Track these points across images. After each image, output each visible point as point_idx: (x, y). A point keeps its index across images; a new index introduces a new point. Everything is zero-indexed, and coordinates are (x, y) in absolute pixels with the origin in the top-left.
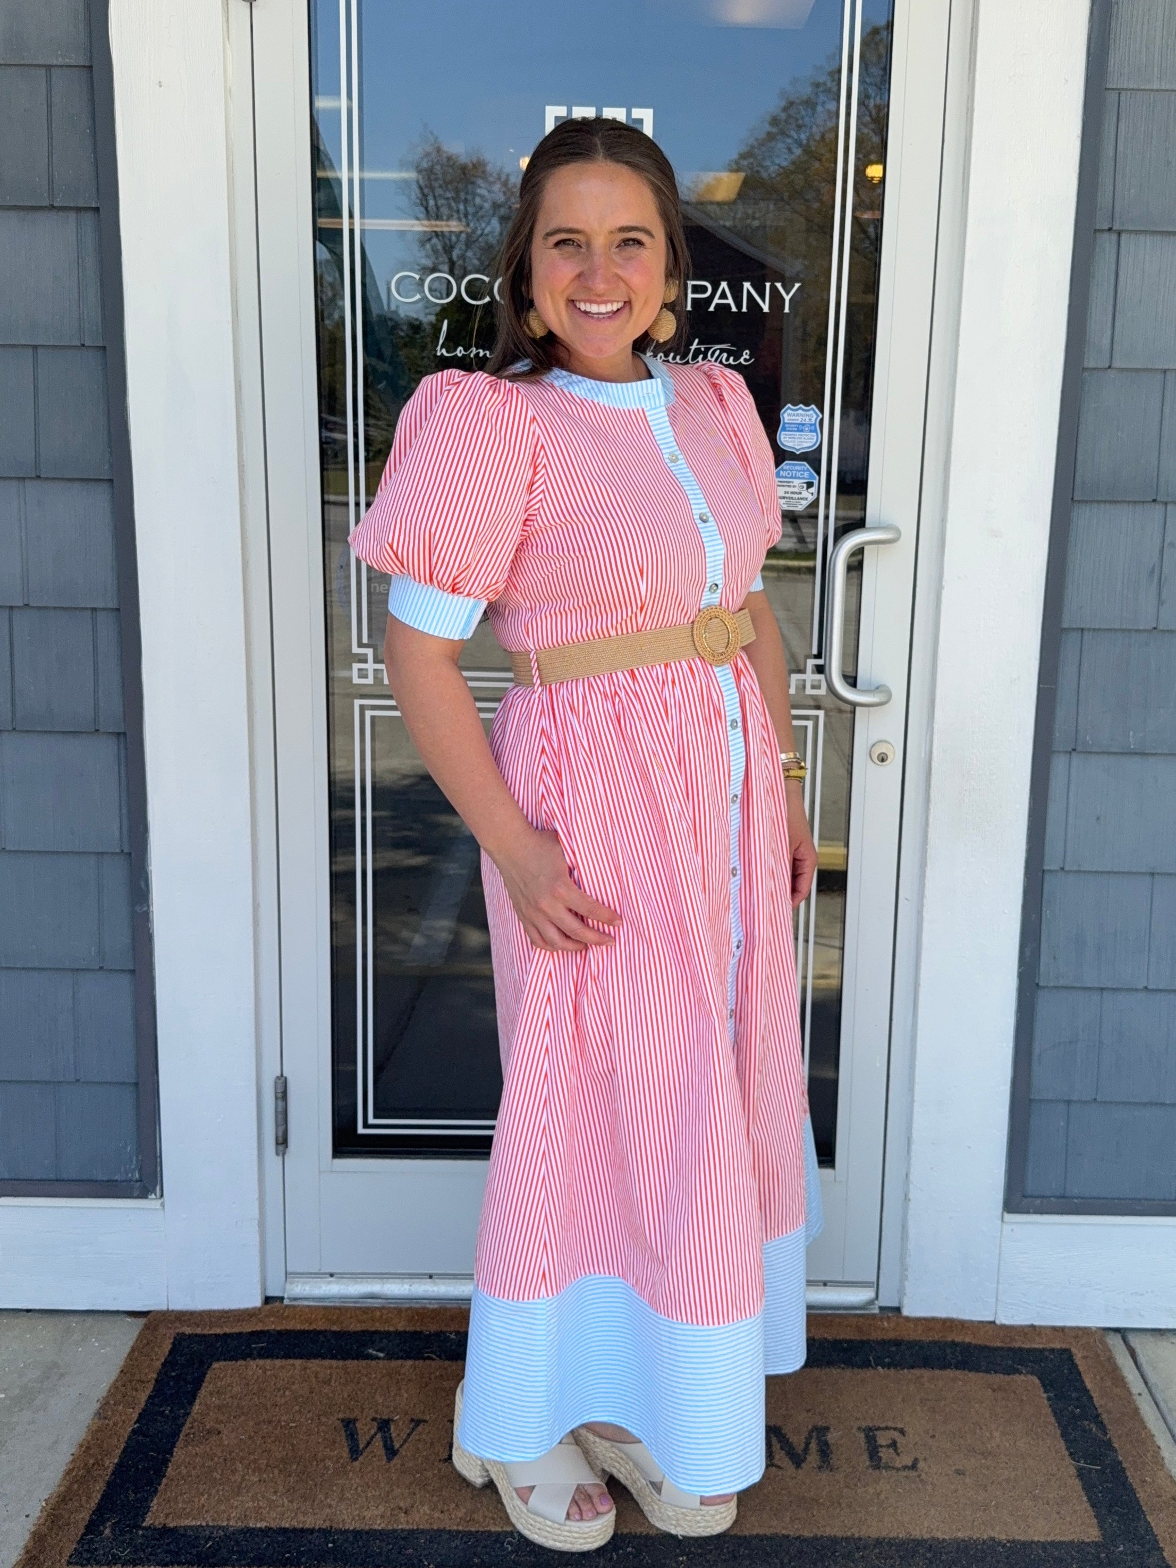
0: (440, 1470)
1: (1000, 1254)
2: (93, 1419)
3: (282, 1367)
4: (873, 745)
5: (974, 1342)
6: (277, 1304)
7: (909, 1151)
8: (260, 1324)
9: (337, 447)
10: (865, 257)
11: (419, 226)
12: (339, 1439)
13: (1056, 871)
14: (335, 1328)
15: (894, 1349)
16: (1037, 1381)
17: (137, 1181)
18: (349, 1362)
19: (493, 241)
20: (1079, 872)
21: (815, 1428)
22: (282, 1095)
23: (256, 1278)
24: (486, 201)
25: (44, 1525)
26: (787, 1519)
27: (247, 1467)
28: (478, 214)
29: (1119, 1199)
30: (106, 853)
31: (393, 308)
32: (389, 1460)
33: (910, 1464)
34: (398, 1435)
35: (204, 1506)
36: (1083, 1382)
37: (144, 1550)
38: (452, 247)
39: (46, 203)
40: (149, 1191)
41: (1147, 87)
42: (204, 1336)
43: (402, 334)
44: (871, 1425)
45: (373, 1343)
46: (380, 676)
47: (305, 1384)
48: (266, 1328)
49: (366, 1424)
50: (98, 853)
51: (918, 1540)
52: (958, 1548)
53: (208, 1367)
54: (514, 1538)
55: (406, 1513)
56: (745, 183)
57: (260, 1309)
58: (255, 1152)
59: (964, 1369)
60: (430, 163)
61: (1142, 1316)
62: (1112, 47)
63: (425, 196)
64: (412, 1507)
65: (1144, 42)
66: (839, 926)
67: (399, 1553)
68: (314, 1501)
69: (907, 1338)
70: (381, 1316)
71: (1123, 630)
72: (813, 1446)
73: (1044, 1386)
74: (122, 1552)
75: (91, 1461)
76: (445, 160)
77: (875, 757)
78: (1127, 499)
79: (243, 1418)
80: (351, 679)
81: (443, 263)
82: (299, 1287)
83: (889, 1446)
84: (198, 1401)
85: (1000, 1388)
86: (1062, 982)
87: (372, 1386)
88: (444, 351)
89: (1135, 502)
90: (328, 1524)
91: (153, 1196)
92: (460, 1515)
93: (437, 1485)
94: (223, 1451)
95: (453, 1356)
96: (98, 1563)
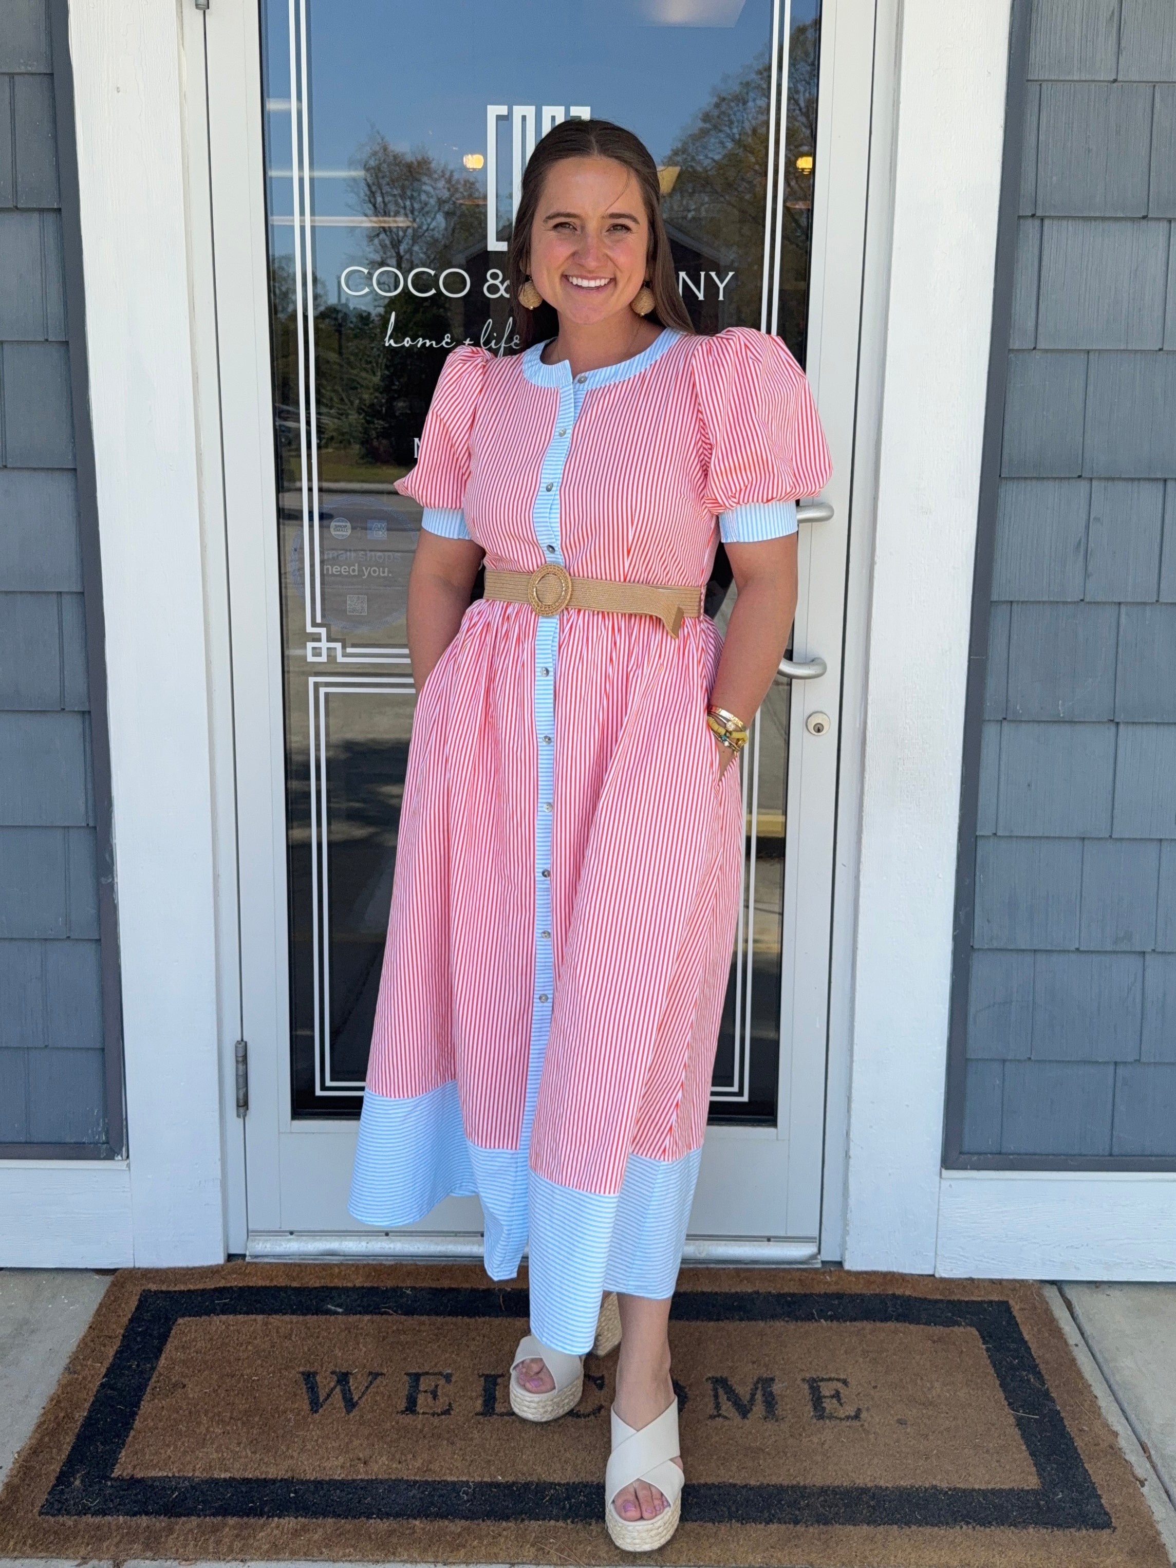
0: (397, 1423)
1: (938, 1210)
2: (63, 1374)
3: (245, 1322)
4: (810, 716)
5: (914, 1295)
6: (240, 1261)
7: (849, 1111)
8: (223, 1281)
9: (291, 435)
10: (797, 246)
11: (367, 223)
12: (299, 1392)
13: (988, 837)
14: (295, 1284)
15: (836, 1302)
16: (977, 1333)
17: (104, 1143)
18: (309, 1317)
19: (437, 235)
20: (1011, 837)
21: (760, 1380)
22: (243, 1058)
23: (220, 1236)
24: (432, 197)
25: (16, 1476)
26: (734, 1468)
27: (212, 1419)
28: (424, 210)
29: (1054, 1155)
30: (73, 827)
31: (343, 301)
32: (348, 1412)
33: (853, 1414)
34: (357, 1388)
35: (170, 1457)
36: (1021, 1334)
37: (112, 1501)
38: (400, 242)
39: (10, 205)
40: (115, 1153)
41: (1067, 78)
42: (169, 1292)
43: (352, 326)
44: (815, 1377)
45: (332, 1298)
46: (333, 654)
47: (266, 1339)
48: (228, 1285)
49: (326, 1378)
50: (64, 827)
51: (862, 1489)
52: (901, 1496)
53: (174, 1323)
54: (470, 1488)
55: (365, 1463)
56: (680, 176)
57: (222, 1266)
58: (217, 1114)
59: (905, 1322)
60: (377, 162)
61: (1077, 1269)
62: (1032, 41)
63: (373, 193)
64: (371, 1457)
65: (1064, 35)
66: (778, 891)
67: (359, 1502)
68: (276, 1453)
69: (848, 1291)
70: (340, 1273)
71: (1051, 602)
72: (759, 1396)
73: (983, 1338)
74: (91, 1503)
75: (62, 1415)
76: (392, 158)
77: (811, 728)
78: (1054, 476)
79: (206, 1372)
80: (305, 657)
81: (391, 257)
82: (261, 1244)
83: (832, 1397)
84: (163, 1356)
85: (939, 1340)
86: (995, 944)
87: (331, 1340)
88: (392, 342)
89: (1061, 479)
90: (289, 1474)
91: (119, 1157)
92: (417, 1465)
93: (395, 1436)
94: (188, 1404)
95: (409, 1311)
96: (68, 1513)
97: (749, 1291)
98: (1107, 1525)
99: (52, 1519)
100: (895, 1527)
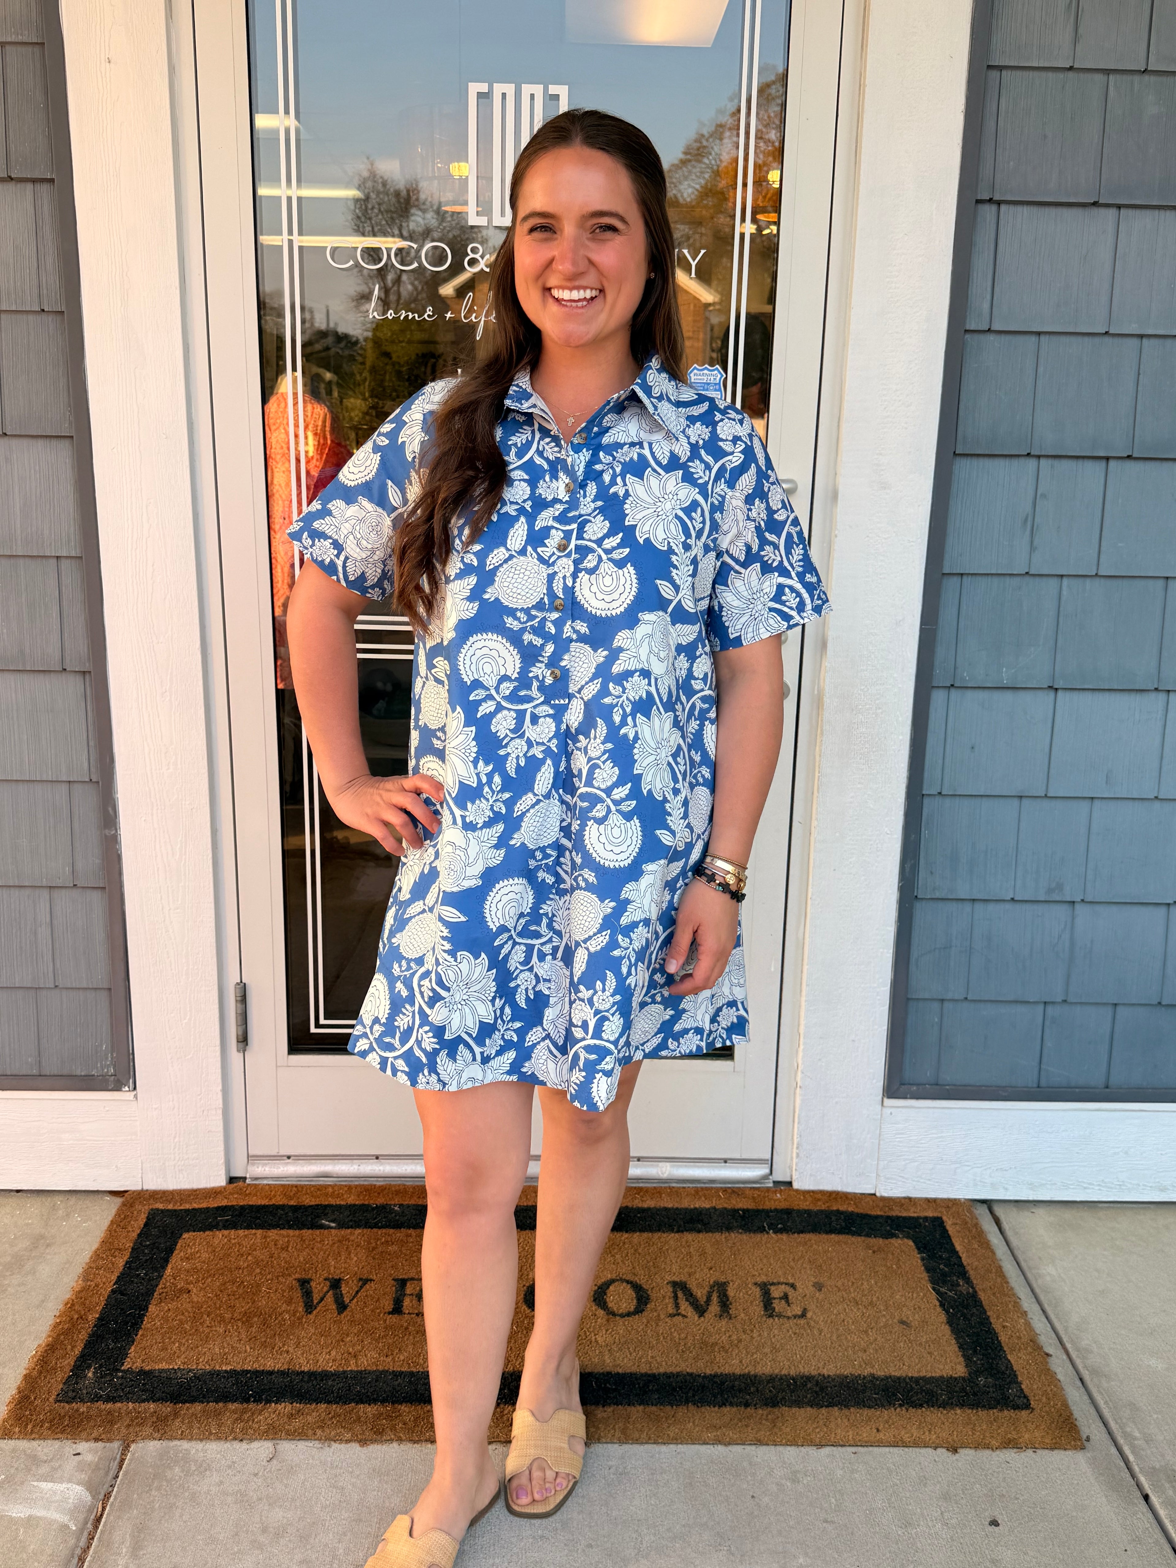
1: (880, 1135)
2: (77, 1283)
3: (246, 1236)
5: (856, 1210)
6: (241, 1184)
8: (226, 1201)
12: (295, 1296)
13: (934, 795)
14: (292, 1203)
15: (785, 1216)
16: (912, 1244)
17: (111, 1076)
18: (304, 1231)
20: (954, 795)
21: (716, 1283)
22: (243, 999)
23: (222, 1161)
25: (33, 1369)
26: (691, 1360)
27: (214, 1320)
30: (77, 782)
32: (340, 1313)
33: (800, 1313)
34: (348, 1292)
35: (175, 1353)
36: (953, 1245)
37: (122, 1390)
40: (123, 1084)
42: (175, 1211)
44: (766, 1281)
45: (326, 1215)
47: (265, 1250)
48: (230, 1204)
49: (320, 1284)
50: (69, 782)
51: (806, 1376)
53: (179, 1238)
55: (355, 1357)
57: (225, 1188)
58: (218, 1049)
59: (847, 1234)
61: (1006, 1189)
64: (360, 1351)
67: (349, 1390)
68: (273, 1348)
69: (797, 1206)
70: (332, 1189)
71: (999, 575)
72: (715, 1298)
73: (918, 1249)
74: (103, 1391)
75: (76, 1317)
78: (1005, 453)
79: (210, 1280)
82: (260, 1168)
83: (781, 1298)
84: (170, 1266)
85: (879, 1250)
86: (938, 894)
87: (325, 1251)
89: (1011, 456)
90: (286, 1367)
91: (127, 1089)
92: (402, 1358)
93: (383, 1334)
94: (193, 1307)
95: (398, 1226)
96: (82, 1401)
97: (708, 1206)
98: (1027, 1406)
99: (67, 1406)
100: (836, 1408)
